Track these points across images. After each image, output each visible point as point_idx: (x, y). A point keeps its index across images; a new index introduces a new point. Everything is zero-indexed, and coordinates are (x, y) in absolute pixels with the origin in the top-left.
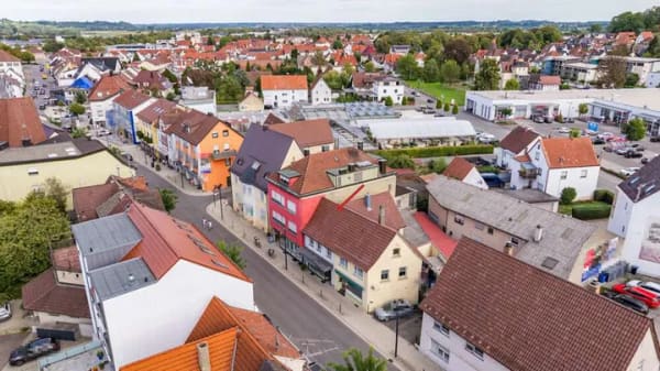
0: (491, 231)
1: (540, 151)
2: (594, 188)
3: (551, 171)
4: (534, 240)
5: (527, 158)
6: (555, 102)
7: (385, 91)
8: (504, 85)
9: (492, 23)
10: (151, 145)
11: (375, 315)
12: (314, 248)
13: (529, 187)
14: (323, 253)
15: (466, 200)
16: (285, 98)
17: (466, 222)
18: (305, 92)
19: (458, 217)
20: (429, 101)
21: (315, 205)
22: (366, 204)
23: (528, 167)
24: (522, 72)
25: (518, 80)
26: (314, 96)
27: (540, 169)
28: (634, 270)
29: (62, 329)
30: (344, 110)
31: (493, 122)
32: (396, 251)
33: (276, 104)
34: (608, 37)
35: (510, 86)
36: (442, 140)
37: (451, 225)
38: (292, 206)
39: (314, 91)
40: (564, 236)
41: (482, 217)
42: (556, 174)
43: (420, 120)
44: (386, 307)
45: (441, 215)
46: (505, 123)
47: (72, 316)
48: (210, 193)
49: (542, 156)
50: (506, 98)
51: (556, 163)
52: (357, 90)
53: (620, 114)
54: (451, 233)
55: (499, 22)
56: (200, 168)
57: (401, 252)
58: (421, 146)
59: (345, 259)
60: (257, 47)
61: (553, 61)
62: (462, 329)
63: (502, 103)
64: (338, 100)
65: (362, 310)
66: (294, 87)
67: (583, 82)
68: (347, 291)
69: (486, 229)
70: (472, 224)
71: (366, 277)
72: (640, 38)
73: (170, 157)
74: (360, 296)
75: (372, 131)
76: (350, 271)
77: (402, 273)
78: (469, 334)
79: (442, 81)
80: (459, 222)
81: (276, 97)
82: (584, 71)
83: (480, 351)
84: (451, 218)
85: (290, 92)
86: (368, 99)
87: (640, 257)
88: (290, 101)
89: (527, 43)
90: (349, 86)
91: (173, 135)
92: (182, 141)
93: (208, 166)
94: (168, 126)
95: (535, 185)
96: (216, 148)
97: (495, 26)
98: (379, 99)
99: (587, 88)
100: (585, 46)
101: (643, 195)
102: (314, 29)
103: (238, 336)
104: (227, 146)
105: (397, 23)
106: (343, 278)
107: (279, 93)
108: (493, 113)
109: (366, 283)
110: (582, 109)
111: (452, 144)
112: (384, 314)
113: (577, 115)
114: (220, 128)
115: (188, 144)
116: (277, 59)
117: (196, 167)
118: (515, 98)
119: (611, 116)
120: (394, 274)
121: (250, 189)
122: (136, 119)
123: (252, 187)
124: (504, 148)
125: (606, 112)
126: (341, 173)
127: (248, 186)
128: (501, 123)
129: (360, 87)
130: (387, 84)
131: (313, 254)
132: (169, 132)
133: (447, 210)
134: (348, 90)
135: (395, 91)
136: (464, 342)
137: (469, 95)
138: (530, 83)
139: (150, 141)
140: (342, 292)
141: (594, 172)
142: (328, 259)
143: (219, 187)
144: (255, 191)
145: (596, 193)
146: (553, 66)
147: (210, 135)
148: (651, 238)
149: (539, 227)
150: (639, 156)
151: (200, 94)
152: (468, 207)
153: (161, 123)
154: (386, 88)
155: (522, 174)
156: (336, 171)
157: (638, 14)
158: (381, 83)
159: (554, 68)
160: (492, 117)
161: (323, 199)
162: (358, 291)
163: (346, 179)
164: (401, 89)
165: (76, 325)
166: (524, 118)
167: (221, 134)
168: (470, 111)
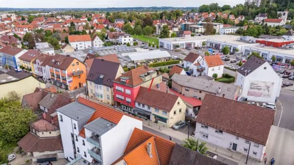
0: (200, 92)
1: (204, 61)
2: (222, 73)
3: (209, 68)
4: (218, 93)
5: (198, 64)
6: (194, 41)
7: (125, 40)
8: (170, 36)
9: (150, 8)
10: (31, 72)
11: (173, 128)
12: (141, 107)
13: (200, 75)
14: (146, 108)
15: (188, 82)
16: (81, 45)
17: (190, 90)
18: (90, 42)
19: (187, 88)
20: (143, 43)
21: (138, 90)
22: (158, 87)
23: (200, 67)
24: (176, 30)
25: (175, 33)
26: (94, 44)
27: (204, 68)
28: (246, 100)
29: (50, 157)
30: (115, 49)
31: (172, 50)
32: (178, 103)
33: (77, 48)
34: (199, 14)
35: (173, 36)
36: (158, 59)
37: (184, 91)
38: (128, 92)
39: (94, 41)
40: (228, 90)
41: (196, 87)
42: (210, 69)
43: (144, 52)
44: (177, 124)
45: (179, 89)
46: (178, 51)
47: (51, 151)
48: (73, 91)
49: (205, 63)
50: (176, 41)
51: (210, 65)
52: (111, 40)
53: (217, 45)
54: (184, 95)
55: (152, 7)
56: (68, 80)
57: (180, 103)
58: (151, 63)
59: (157, 108)
60: (49, 21)
61: (185, 25)
62: (214, 126)
63: (175, 43)
64: (105, 45)
65: (167, 127)
66: (85, 40)
67: (197, 33)
68: (159, 121)
69: (198, 91)
70: (193, 90)
71: (169, 114)
72: (210, 15)
73: (44, 77)
74: (166, 122)
75: (130, 57)
76: (160, 113)
77: (180, 111)
78: (217, 127)
79: (145, 34)
80: (187, 90)
81: (77, 45)
82: (198, 28)
83: (221, 132)
84: (184, 89)
85: (83, 43)
86: (117, 44)
87: (248, 95)
88: (83, 46)
89: (170, 17)
90: (107, 38)
91: (47, 66)
92: (54, 69)
93: (71, 79)
94: (42, 62)
95: (203, 74)
96: (74, 71)
97: (151, 9)
98: (123, 44)
99: (199, 35)
100: (192, 18)
101: (247, 74)
102: (72, 11)
103: (155, 139)
104: (78, 70)
105: (109, 8)
106: (156, 116)
107: (78, 43)
108: (172, 47)
109: (169, 117)
110: (204, 44)
111: (163, 61)
112: (177, 127)
113: (201, 46)
114: (75, 61)
115: (59, 70)
116: (64, 27)
117: (65, 80)
118: (179, 41)
119: (214, 46)
120: (178, 112)
121: (101, 87)
122: (18, 60)
123: (102, 86)
124: (187, 61)
125: (211, 44)
126: (145, 76)
127: (99, 86)
128: (176, 51)
129: (112, 38)
130: (125, 37)
131: (141, 109)
132: (44, 65)
133: (182, 86)
134: (107, 40)
135: (129, 39)
136: (214, 130)
137: (161, 40)
138: (180, 34)
139: (30, 70)
140: (156, 122)
141: (222, 67)
142: (149, 110)
143: (76, 88)
144: (104, 88)
145: (223, 75)
146: (185, 27)
147: (71, 65)
148: (251, 88)
149: (220, 88)
150: (229, 60)
151: (45, 46)
152: (190, 84)
153: (38, 61)
154: (125, 38)
155: (198, 70)
156: (143, 75)
157: (207, 5)
158: (123, 37)
159: (186, 28)
160: (172, 49)
161: (141, 87)
162: (164, 120)
163: (147, 78)
164: (132, 39)
165: (56, 154)
166: (183, 48)
167: (75, 64)
168: (162, 47)
